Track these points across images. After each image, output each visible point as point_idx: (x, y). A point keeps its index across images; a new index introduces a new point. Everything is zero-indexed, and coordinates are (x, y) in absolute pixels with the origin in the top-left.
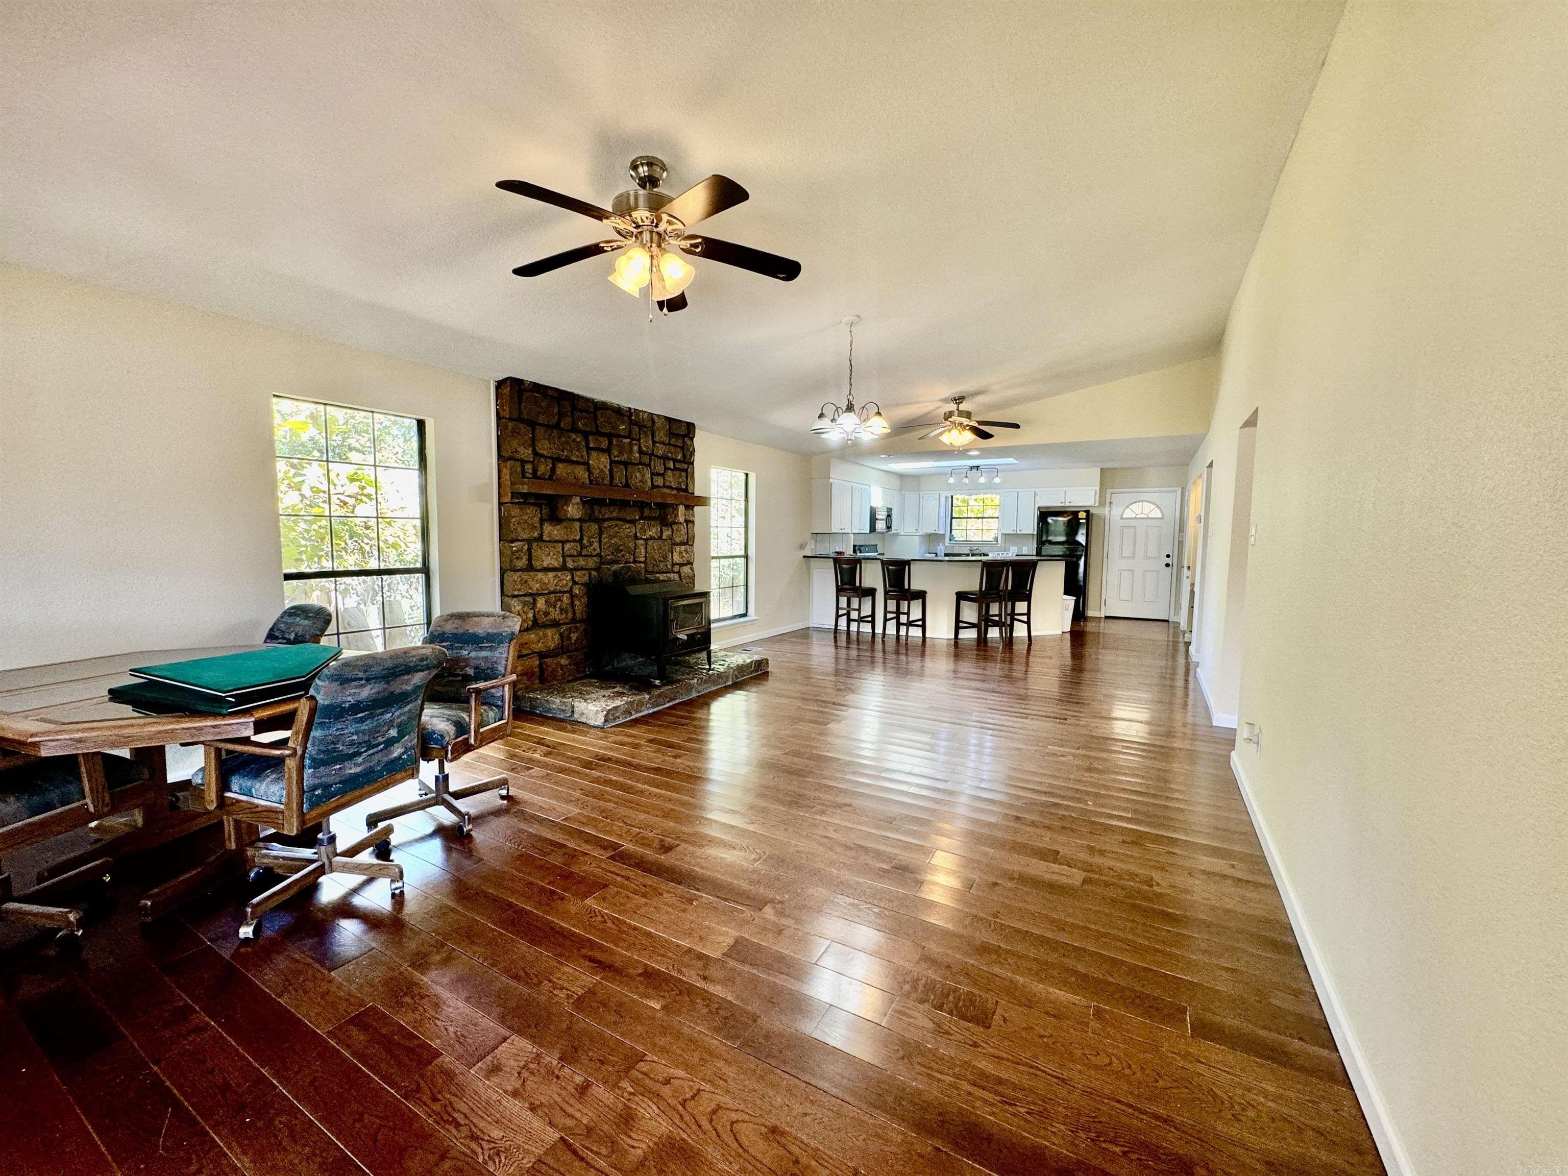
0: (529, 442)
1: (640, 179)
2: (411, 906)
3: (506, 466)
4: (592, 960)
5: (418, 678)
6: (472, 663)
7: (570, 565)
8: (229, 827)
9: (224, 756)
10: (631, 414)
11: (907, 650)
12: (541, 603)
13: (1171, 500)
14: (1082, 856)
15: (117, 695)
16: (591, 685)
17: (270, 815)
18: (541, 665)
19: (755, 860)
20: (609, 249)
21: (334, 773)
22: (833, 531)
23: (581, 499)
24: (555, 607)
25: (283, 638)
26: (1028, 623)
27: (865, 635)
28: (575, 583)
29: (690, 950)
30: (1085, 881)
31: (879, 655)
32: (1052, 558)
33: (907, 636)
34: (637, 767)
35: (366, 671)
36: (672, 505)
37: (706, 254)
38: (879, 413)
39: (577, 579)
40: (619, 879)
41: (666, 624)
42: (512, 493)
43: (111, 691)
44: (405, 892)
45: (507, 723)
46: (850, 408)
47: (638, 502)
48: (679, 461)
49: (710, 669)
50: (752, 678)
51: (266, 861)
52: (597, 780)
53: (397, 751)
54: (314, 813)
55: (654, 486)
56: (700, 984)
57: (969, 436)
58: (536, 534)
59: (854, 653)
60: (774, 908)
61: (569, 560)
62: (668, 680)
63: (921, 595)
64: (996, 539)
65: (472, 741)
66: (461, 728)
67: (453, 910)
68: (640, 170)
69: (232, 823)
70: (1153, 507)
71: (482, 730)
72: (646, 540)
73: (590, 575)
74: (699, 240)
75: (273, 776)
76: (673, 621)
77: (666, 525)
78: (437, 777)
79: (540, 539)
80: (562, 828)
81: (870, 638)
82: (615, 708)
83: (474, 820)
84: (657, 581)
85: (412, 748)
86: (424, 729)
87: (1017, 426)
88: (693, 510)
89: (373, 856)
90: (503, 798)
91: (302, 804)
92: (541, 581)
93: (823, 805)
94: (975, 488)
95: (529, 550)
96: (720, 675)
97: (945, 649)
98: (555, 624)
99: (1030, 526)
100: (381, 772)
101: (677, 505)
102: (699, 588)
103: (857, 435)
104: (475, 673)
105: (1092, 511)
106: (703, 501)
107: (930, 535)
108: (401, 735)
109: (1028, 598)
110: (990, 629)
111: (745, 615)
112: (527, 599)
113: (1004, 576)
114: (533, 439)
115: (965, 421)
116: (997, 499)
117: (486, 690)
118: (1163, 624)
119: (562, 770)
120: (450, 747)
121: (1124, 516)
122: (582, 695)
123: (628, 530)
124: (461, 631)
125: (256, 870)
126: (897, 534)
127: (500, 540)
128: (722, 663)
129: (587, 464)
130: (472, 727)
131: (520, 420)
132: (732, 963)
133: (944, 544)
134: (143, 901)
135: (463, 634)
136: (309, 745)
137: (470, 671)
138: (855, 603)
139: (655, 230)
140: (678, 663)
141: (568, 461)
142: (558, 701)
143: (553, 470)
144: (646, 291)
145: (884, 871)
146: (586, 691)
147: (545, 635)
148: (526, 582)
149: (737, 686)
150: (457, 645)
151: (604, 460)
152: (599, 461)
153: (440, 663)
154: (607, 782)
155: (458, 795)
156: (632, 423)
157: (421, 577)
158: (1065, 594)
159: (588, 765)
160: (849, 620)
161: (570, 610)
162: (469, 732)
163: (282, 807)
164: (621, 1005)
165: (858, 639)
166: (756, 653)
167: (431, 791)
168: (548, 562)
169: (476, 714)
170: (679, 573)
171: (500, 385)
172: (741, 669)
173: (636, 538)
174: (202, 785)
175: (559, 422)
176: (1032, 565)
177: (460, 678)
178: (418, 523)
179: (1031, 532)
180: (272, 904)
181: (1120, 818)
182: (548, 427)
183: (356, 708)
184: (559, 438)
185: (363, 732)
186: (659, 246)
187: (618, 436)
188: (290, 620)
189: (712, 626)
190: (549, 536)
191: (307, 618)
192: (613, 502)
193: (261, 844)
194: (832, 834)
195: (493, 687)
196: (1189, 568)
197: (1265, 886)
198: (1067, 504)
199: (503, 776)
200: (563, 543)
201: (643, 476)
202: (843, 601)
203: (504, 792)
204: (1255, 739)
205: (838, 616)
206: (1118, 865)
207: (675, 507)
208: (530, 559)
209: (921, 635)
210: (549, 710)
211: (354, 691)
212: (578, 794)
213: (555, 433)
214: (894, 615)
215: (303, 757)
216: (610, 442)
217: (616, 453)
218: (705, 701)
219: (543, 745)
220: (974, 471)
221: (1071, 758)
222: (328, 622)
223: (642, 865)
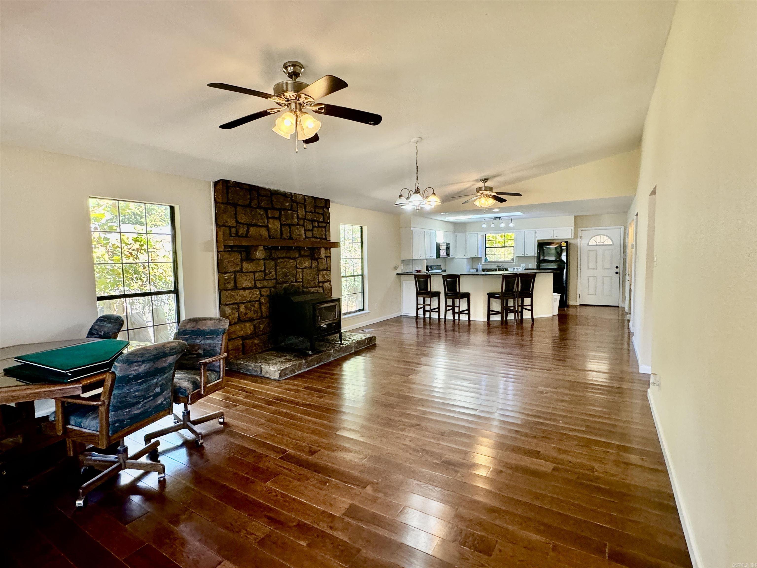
0: (234, 216)
1: (289, 73)
2: (169, 488)
3: (220, 230)
4: (269, 518)
5: (171, 359)
6: (202, 347)
7: (258, 285)
8: (69, 443)
9: (66, 405)
10: (292, 196)
11: (459, 329)
12: (242, 308)
13: (618, 233)
14: (554, 454)
15: (8, 372)
16: (272, 355)
17: (90, 437)
18: (243, 344)
19: (363, 459)
20: (273, 112)
21: (125, 413)
22: (414, 258)
23: (264, 248)
24: (250, 310)
25: (98, 334)
26: (531, 310)
27: (435, 320)
28: (262, 295)
29: (324, 512)
30: (554, 469)
31: (443, 332)
32: (546, 270)
33: (459, 320)
34: (297, 404)
35: (142, 357)
36: (317, 248)
37: (327, 113)
38: (434, 194)
39: (263, 293)
40: (285, 471)
41: (314, 318)
42: (224, 246)
43: (5, 370)
44: (167, 480)
45: (222, 381)
46: (417, 191)
47: (297, 247)
48: (321, 222)
49: (341, 344)
50: (366, 348)
51: (90, 462)
52: (274, 412)
53: (160, 400)
54: (115, 436)
55: (306, 237)
56: (328, 531)
57: (492, 201)
58: (239, 269)
59: (428, 331)
60: (372, 487)
61: (258, 282)
62: (316, 351)
63: (467, 295)
64: (513, 260)
65: (202, 393)
66: (196, 385)
67: (193, 490)
68: (289, 69)
69: (71, 442)
70: (607, 238)
71: (207, 386)
72: (303, 269)
73: (270, 290)
74: (323, 106)
75: (93, 416)
76: (318, 316)
77: (314, 260)
78: (183, 413)
79: (241, 271)
80: (254, 441)
81: (437, 322)
82: (286, 369)
83: (205, 437)
84: (310, 293)
85: (169, 398)
86: (175, 386)
87: (520, 195)
88: (330, 250)
89: (148, 458)
90: (221, 423)
91: (109, 431)
92: (242, 296)
93: (404, 425)
94: (498, 230)
95: (235, 277)
96: (347, 347)
97: (482, 327)
98: (251, 320)
99: (532, 251)
100: (152, 411)
101: (320, 248)
102: (334, 296)
103: (422, 206)
104: (203, 352)
105: (569, 241)
106: (336, 245)
107: (473, 258)
108: (162, 391)
109: (531, 295)
110: (509, 314)
111: (363, 310)
112: (234, 306)
113: (516, 283)
114: (236, 214)
115: (488, 192)
116: (512, 235)
117: (210, 363)
118: (615, 308)
119: (255, 406)
120: (190, 397)
121: (589, 244)
122: (267, 361)
123: (292, 263)
124: (196, 329)
125: (84, 468)
126: (453, 258)
127: (218, 273)
128: (349, 339)
129: (267, 226)
130: (202, 384)
131: (228, 203)
132: (347, 519)
133: (481, 263)
134: (24, 486)
135: (196, 331)
136: (112, 399)
137: (201, 352)
138: (428, 301)
139: (298, 102)
140: (323, 340)
141: (257, 226)
142: (253, 365)
143: (248, 231)
144: (294, 136)
145: (437, 464)
146: (269, 359)
147: (245, 327)
148: (233, 296)
149: (357, 353)
150: (193, 337)
151: (277, 224)
152: (274, 225)
153: (183, 350)
154: (279, 413)
155: (196, 422)
156: (293, 201)
157: (173, 296)
158: (554, 292)
159: (269, 403)
160: (425, 311)
161: (259, 311)
162: (200, 387)
163: (98, 433)
164: (284, 543)
165: (430, 322)
166: (369, 333)
167: (181, 421)
168: (246, 284)
169: (204, 376)
170: (322, 287)
171: (216, 184)
172: (359, 343)
173: (297, 268)
174: (54, 421)
175: (250, 203)
176: (533, 276)
177: (195, 356)
178: (172, 264)
179: (534, 255)
180: (93, 487)
181: (578, 431)
182: (243, 206)
183: (137, 377)
184: (251, 213)
185: (142, 390)
186: (300, 110)
187: (285, 209)
188: (101, 324)
189: (343, 317)
190: (246, 270)
191: (110, 323)
192: (283, 248)
193: (87, 453)
194: (407, 443)
195: (213, 361)
196: (629, 274)
197: (661, 471)
198: (555, 238)
199: (221, 411)
200: (254, 272)
201: (300, 232)
202: (421, 300)
203: (221, 420)
204: (657, 383)
205: (418, 309)
206: (574, 460)
207: (319, 249)
208: (235, 283)
209: (467, 319)
210: (248, 370)
211: (136, 368)
212: (263, 421)
213: (248, 210)
214: (452, 308)
215: (108, 406)
216: (280, 213)
217: (284, 219)
218: (339, 362)
219: (244, 391)
220: (498, 220)
221: (552, 394)
222: (122, 325)
223: (300, 463)
